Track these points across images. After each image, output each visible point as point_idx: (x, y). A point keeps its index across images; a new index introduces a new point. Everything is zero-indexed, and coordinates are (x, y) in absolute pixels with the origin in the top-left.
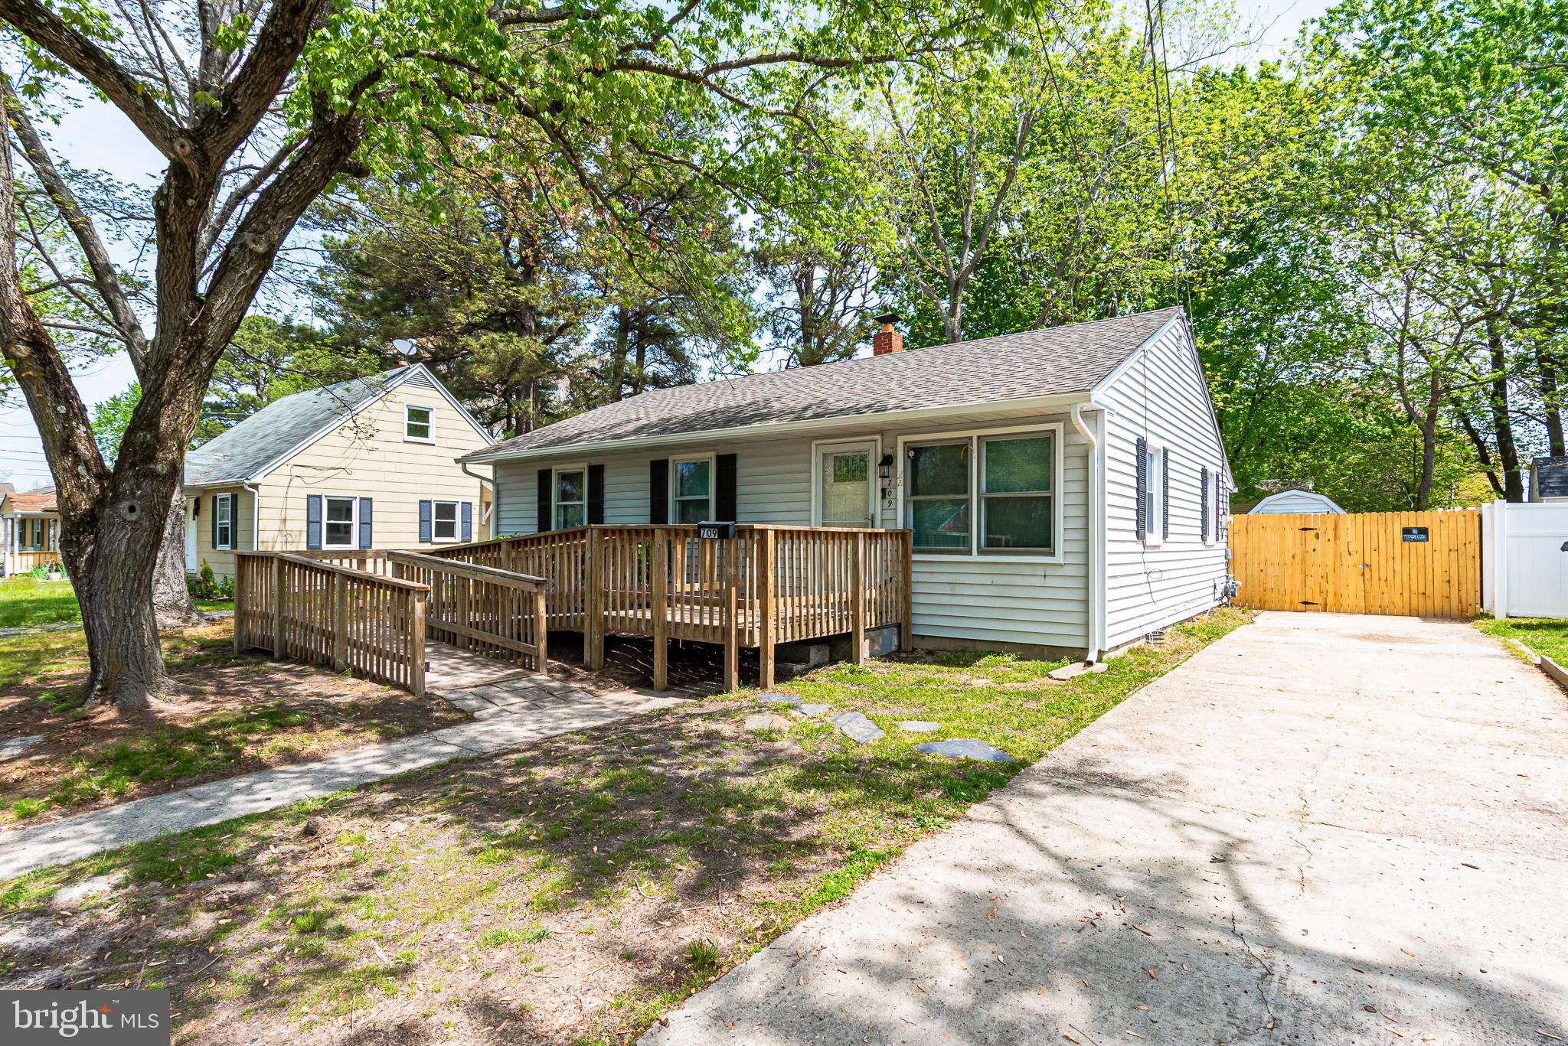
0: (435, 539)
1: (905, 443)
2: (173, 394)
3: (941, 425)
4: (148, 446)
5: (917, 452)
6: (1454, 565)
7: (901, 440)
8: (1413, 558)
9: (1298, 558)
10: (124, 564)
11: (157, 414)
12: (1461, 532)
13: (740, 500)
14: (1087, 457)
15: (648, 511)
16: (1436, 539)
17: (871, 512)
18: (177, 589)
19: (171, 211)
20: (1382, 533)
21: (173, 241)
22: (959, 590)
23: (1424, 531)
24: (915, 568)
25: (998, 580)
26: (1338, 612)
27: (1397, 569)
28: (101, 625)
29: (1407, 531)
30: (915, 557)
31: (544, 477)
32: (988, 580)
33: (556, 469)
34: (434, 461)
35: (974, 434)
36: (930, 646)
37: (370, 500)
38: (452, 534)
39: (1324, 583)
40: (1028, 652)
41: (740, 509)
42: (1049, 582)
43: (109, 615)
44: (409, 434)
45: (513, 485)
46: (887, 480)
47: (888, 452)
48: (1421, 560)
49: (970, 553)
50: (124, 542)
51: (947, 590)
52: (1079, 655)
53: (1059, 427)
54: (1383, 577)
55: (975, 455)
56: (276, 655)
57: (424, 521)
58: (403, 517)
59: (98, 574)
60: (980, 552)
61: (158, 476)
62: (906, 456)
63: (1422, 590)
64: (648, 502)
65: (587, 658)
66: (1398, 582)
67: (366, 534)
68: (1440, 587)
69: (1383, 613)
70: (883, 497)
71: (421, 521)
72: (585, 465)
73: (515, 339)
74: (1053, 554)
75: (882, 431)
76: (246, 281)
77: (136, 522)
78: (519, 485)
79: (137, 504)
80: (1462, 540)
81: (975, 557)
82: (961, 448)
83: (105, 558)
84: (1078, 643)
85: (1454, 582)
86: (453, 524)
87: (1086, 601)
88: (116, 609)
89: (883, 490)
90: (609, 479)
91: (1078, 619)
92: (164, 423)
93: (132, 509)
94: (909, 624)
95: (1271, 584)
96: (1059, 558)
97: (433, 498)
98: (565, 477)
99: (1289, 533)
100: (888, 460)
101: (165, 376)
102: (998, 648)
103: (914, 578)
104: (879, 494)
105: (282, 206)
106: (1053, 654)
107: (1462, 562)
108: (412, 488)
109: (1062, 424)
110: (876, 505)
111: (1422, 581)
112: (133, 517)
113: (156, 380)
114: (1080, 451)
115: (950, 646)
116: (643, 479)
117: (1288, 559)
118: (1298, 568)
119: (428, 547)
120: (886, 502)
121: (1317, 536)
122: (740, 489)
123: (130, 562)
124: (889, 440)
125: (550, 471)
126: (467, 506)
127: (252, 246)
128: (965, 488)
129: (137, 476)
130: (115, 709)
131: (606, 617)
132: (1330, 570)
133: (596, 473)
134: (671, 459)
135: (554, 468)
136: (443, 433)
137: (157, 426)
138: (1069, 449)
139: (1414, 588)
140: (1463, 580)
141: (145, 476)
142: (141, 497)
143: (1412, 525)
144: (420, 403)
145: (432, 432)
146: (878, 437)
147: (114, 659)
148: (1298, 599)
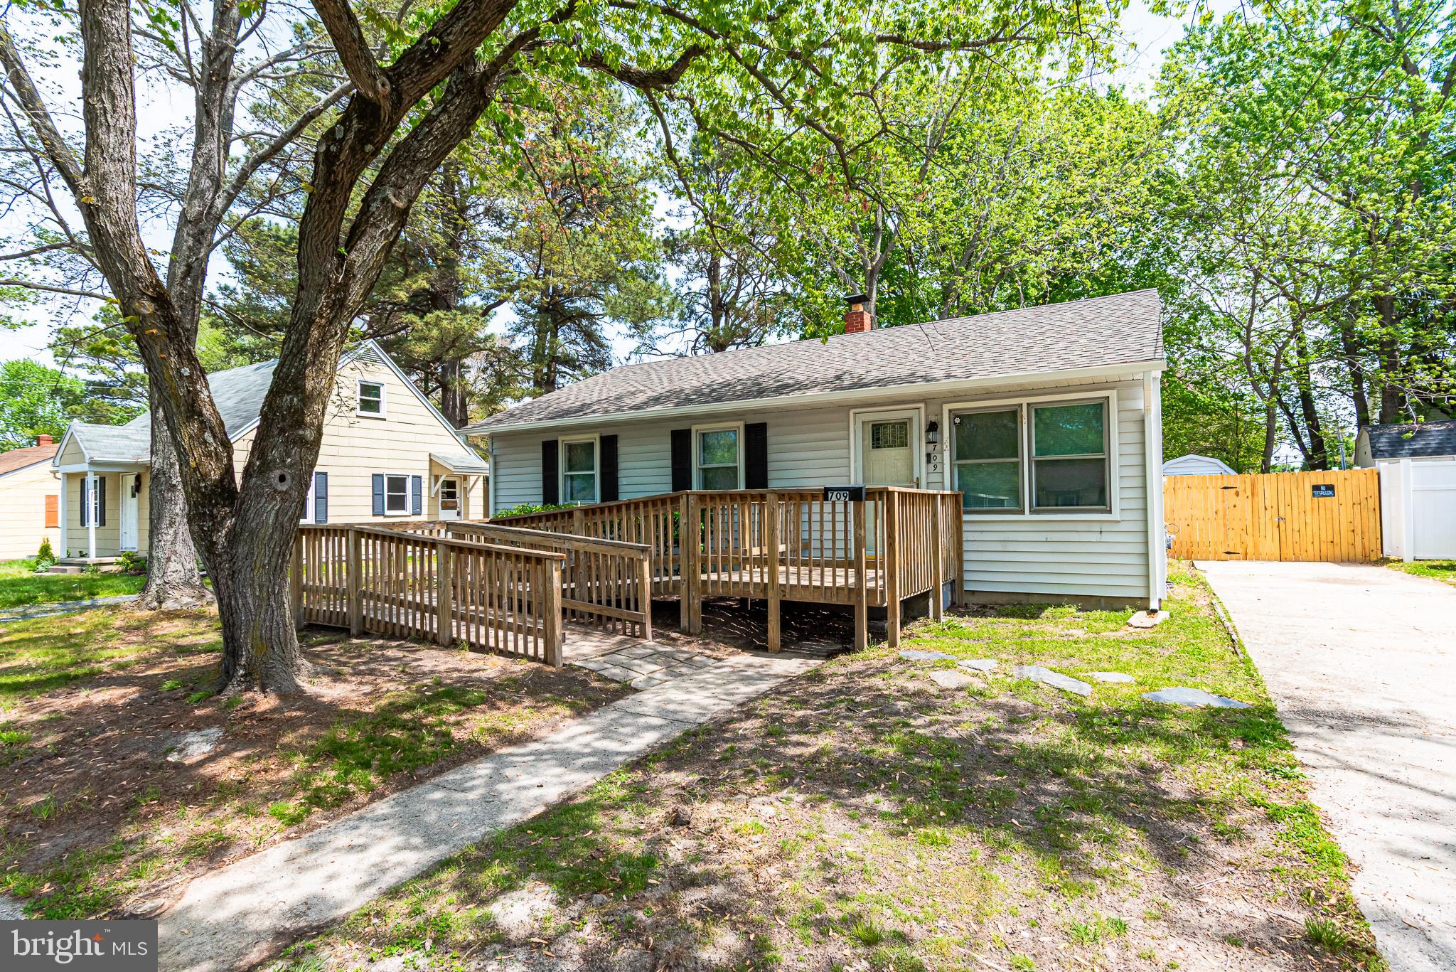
0: (387, 513)
1: (950, 411)
2: (315, 356)
3: (989, 394)
4: (296, 411)
5: (963, 422)
6: (1358, 517)
7: (946, 407)
8: (1322, 511)
9: (1221, 514)
10: (271, 538)
11: (301, 376)
12: (1363, 488)
13: (770, 466)
14: (1143, 421)
15: (669, 479)
16: (1341, 494)
17: (916, 475)
18: (188, 566)
19: (342, 157)
20: (1294, 490)
21: (333, 191)
22: (1011, 547)
23: (1331, 488)
24: (965, 528)
25: (1052, 537)
26: (1258, 559)
27: (1309, 521)
28: (245, 604)
29: (1316, 488)
30: (966, 517)
31: (549, 450)
32: (1042, 537)
33: (563, 440)
34: (386, 435)
35: (1024, 401)
36: (982, 600)
37: (325, 474)
38: (403, 507)
39: (1244, 534)
40: (1088, 603)
41: (771, 475)
42: (1105, 537)
43: (253, 594)
44: (362, 409)
45: (512, 457)
46: (932, 446)
47: (933, 419)
48: (1329, 512)
49: (1022, 512)
50: (273, 515)
51: (999, 547)
52: (1141, 604)
53: (1113, 394)
54: (1296, 529)
55: (1025, 421)
56: (354, 631)
57: (376, 494)
58: (357, 491)
59: (242, 550)
60: (1031, 512)
61: (307, 442)
62: (952, 423)
63: (1330, 539)
64: (669, 471)
65: (684, 622)
66: (1309, 533)
67: (322, 508)
68: (1346, 537)
69: (1297, 560)
70: (929, 461)
71: (374, 495)
72: (597, 436)
73: (459, 317)
74: (1110, 512)
75: (925, 399)
76: (386, 238)
77: (286, 492)
78: (519, 456)
79: (288, 473)
80: (1364, 495)
81: (1027, 516)
82: (1013, 414)
83: (252, 532)
84: (1139, 593)
85: (1358, 531)
86: (404, 497)
87: (1146, 555)
88: (261, 586)
89: (928, 455)
90: (623, 449)
91: (1139, 571)
92: (309, 385)
93: (282, 479)
94: (961, 580)
95: (1197, 538)
96: (1116, 514)
97: (385, 472)
98: (571, 448)
99: (1212, 493)
100: (933, 427)
101: (308, 335)
102: (1058, 600)
103: (966, 536)
104: (924, 459)
105: (420, 161)
106: (1114, 604)
107: (1364, 514)
108: (365, 462)
109: (1115, 392)
110: (921, 468)
111: (1330, 533)
112: (283, 487)
113: (297, 341)
114: (1137, 417)
115: (1003, 600)
116: (664, 448)
117: (1211, 515)
118: (1221, 522)
119: (380, 519)
120: (931, 466)
121: (1237, 494)
122: (771, 457)
123: (276, 536)
124: (933, 408)
125: (556, 442)
126: (417, 479)
127: (394, 200)
128: (1014, 451)
129: (286, 442)
130: (273, 696)
131: (704, 582)
132: (1249, 523)
133: (610, 444)
134: (694, 429)
135: (560, 439)
136: (393, 408)
137: (303, 387)
138: (1123, 414)
139: (1323, 537)
140: (1366, 529)
141: (295, 443)
142: (291, 466)
143: (1320, 482)
144: (371, 379)
145: (383, 407)
146: (922, 405)
147: (258, 641)
148: (1222, 549)
